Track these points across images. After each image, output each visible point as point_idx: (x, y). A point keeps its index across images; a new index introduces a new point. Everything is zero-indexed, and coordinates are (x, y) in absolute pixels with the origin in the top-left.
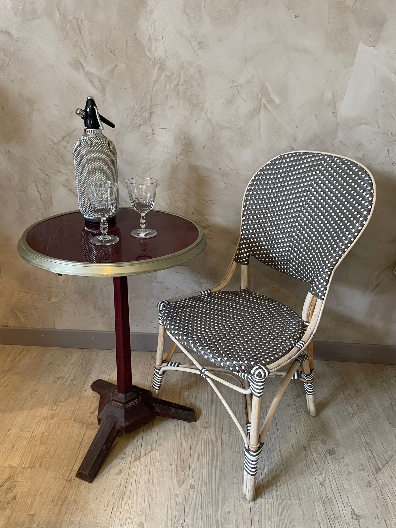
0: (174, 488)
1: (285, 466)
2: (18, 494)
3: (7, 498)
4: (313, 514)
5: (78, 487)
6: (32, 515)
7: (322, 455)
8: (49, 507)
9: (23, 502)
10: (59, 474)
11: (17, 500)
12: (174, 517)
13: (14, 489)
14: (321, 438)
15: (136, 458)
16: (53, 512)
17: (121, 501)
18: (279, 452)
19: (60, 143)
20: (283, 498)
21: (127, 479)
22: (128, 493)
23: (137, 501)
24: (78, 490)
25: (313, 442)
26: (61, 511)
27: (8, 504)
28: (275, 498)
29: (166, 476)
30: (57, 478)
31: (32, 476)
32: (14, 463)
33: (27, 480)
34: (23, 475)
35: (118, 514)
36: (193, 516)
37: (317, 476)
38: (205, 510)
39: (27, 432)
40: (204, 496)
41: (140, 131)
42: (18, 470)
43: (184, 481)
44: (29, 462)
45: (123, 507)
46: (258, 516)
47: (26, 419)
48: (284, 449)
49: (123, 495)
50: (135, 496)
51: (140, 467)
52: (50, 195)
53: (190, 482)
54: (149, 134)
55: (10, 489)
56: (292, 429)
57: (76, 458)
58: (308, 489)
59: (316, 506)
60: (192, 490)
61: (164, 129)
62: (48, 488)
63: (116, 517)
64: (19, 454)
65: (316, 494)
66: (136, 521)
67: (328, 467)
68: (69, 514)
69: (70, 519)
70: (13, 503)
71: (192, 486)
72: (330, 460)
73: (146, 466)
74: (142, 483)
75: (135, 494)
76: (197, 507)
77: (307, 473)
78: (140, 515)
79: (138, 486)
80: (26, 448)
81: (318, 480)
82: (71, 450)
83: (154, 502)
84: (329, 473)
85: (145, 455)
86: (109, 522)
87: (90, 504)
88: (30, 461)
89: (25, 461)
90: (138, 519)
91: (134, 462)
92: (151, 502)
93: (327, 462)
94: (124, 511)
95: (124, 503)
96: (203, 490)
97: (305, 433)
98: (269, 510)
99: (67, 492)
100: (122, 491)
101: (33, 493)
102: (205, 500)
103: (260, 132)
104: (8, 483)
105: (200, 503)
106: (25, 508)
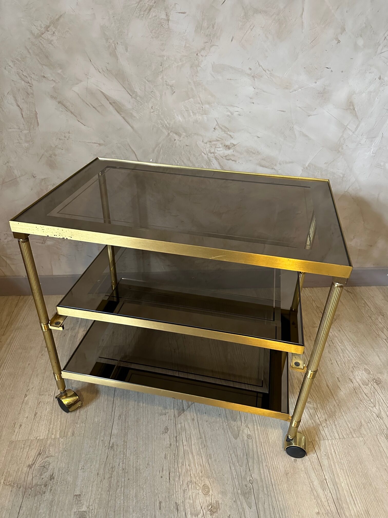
0: (230, 441)
1: (337, 401)
2: (55, 471)
3: (43, 478)
4: (379, 450)
5: (124, 454)
6: (78, 495)
7: (370, 385)
8: (95, 482)
9: (64, 480)
10: (98, 441)
11: (55, 480)
12: (240, 474)
13: (49, 467)
14: (364, 368)
15: (180, 412)
16: (102, 488)
17: (176, 464)
18: (327, 388)
19: (42, 36)
20: (345, 437)
21: (176, 437)
22: (181, 453)
23: (194, 460)
24: (125, 457)
25: (357, 372)
26: (112, 485)
27: (45, 486)
28: (337, 437)
29: (217, 428)
30: (97, 446)
31: (67, 447)
32: (41, 435)
33: (62, 453)
34: (55, 447)
35: (177, 479)
36: (259, 470)
37: (371, 409)
38: (270, 461)
39: (47, 396)
40: (264, 446)
41: (150, 17)
42: (49, 442)
43: (239, 431)
44: (59, 431)
45: (180, 470)
46: (327, 460)
47: (43, 381)
48: (331, 384)
49: (176, 456)
50: (190, 456)
51: (186, 422)
52: (34, 110)
53: (245, 431)
54: (162, 21)
55: (44, 467)
56: (332, 361)
57: (112, 420)
58: (367, 424)
59: (380, 440)
60: (250, 440)
61: (182, 13)
62: (89, 459)
63: (176, 483)
64: (44, 423)
65: (376, 428)
66: (199, 485)
67: (379, 397)
68: (121, 487)
69: (124, 493)
70: (51, 484)
71: (249, 436)
72: (379, 389)
73: (193, 420)
74: (194, 440)
75: (190, 453)
76: (260, 459)
77: (360, 406)
78: (202, 477)
79: (190, 443)
80: (51, 414)
81: (374, 412)
82: (104, 411)
83: (213, 459)
84: (382, 403)
85: (189, 407)
86: (170, 489)
87: (142, 471)
88: (60, 429)
89: (54, 431)
90: (201, 482)
91: (179, 416)
92: (209, 460)
93: (376, 392)
94: (183, 474)
95: (180, 465)
96: (262, 439)
97: (346, 365)
98: (335, 451)
99: (112, 461)
100: (174, 452)
101: (73, 468)
102: (266, 450)
103: (302, 18)
104: (40, 459)
105: (262, 455)
106: (68, 488)
